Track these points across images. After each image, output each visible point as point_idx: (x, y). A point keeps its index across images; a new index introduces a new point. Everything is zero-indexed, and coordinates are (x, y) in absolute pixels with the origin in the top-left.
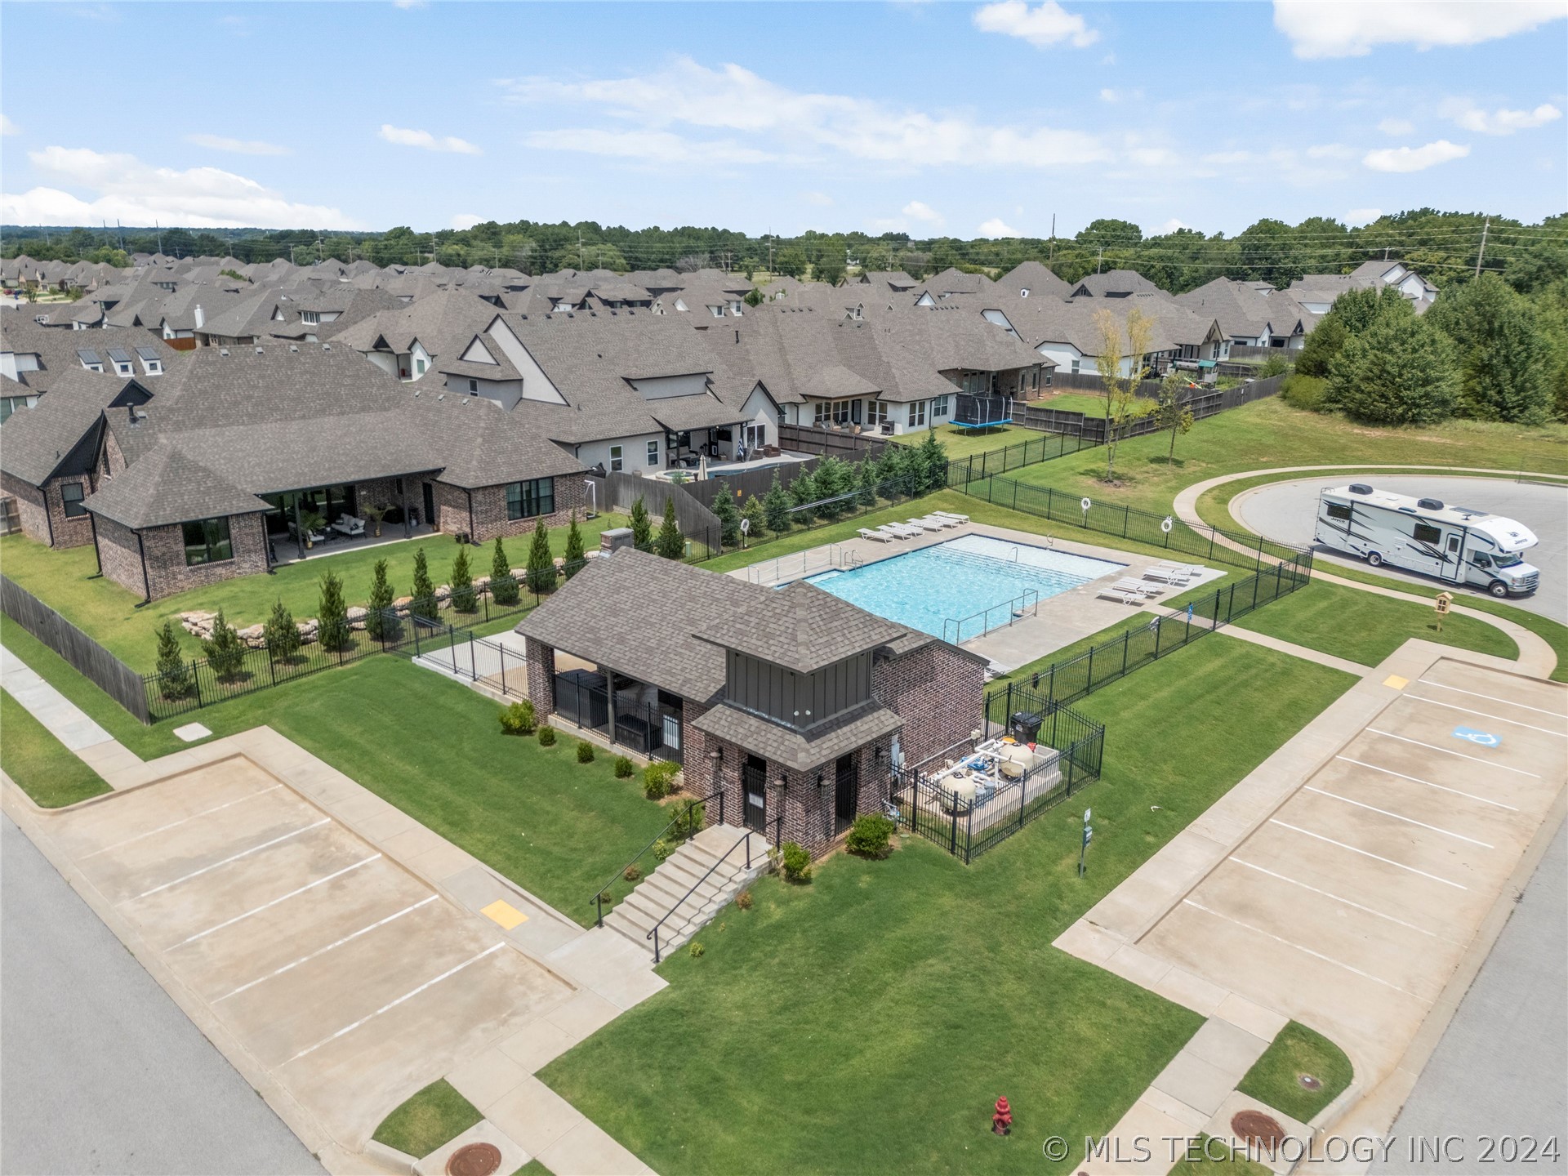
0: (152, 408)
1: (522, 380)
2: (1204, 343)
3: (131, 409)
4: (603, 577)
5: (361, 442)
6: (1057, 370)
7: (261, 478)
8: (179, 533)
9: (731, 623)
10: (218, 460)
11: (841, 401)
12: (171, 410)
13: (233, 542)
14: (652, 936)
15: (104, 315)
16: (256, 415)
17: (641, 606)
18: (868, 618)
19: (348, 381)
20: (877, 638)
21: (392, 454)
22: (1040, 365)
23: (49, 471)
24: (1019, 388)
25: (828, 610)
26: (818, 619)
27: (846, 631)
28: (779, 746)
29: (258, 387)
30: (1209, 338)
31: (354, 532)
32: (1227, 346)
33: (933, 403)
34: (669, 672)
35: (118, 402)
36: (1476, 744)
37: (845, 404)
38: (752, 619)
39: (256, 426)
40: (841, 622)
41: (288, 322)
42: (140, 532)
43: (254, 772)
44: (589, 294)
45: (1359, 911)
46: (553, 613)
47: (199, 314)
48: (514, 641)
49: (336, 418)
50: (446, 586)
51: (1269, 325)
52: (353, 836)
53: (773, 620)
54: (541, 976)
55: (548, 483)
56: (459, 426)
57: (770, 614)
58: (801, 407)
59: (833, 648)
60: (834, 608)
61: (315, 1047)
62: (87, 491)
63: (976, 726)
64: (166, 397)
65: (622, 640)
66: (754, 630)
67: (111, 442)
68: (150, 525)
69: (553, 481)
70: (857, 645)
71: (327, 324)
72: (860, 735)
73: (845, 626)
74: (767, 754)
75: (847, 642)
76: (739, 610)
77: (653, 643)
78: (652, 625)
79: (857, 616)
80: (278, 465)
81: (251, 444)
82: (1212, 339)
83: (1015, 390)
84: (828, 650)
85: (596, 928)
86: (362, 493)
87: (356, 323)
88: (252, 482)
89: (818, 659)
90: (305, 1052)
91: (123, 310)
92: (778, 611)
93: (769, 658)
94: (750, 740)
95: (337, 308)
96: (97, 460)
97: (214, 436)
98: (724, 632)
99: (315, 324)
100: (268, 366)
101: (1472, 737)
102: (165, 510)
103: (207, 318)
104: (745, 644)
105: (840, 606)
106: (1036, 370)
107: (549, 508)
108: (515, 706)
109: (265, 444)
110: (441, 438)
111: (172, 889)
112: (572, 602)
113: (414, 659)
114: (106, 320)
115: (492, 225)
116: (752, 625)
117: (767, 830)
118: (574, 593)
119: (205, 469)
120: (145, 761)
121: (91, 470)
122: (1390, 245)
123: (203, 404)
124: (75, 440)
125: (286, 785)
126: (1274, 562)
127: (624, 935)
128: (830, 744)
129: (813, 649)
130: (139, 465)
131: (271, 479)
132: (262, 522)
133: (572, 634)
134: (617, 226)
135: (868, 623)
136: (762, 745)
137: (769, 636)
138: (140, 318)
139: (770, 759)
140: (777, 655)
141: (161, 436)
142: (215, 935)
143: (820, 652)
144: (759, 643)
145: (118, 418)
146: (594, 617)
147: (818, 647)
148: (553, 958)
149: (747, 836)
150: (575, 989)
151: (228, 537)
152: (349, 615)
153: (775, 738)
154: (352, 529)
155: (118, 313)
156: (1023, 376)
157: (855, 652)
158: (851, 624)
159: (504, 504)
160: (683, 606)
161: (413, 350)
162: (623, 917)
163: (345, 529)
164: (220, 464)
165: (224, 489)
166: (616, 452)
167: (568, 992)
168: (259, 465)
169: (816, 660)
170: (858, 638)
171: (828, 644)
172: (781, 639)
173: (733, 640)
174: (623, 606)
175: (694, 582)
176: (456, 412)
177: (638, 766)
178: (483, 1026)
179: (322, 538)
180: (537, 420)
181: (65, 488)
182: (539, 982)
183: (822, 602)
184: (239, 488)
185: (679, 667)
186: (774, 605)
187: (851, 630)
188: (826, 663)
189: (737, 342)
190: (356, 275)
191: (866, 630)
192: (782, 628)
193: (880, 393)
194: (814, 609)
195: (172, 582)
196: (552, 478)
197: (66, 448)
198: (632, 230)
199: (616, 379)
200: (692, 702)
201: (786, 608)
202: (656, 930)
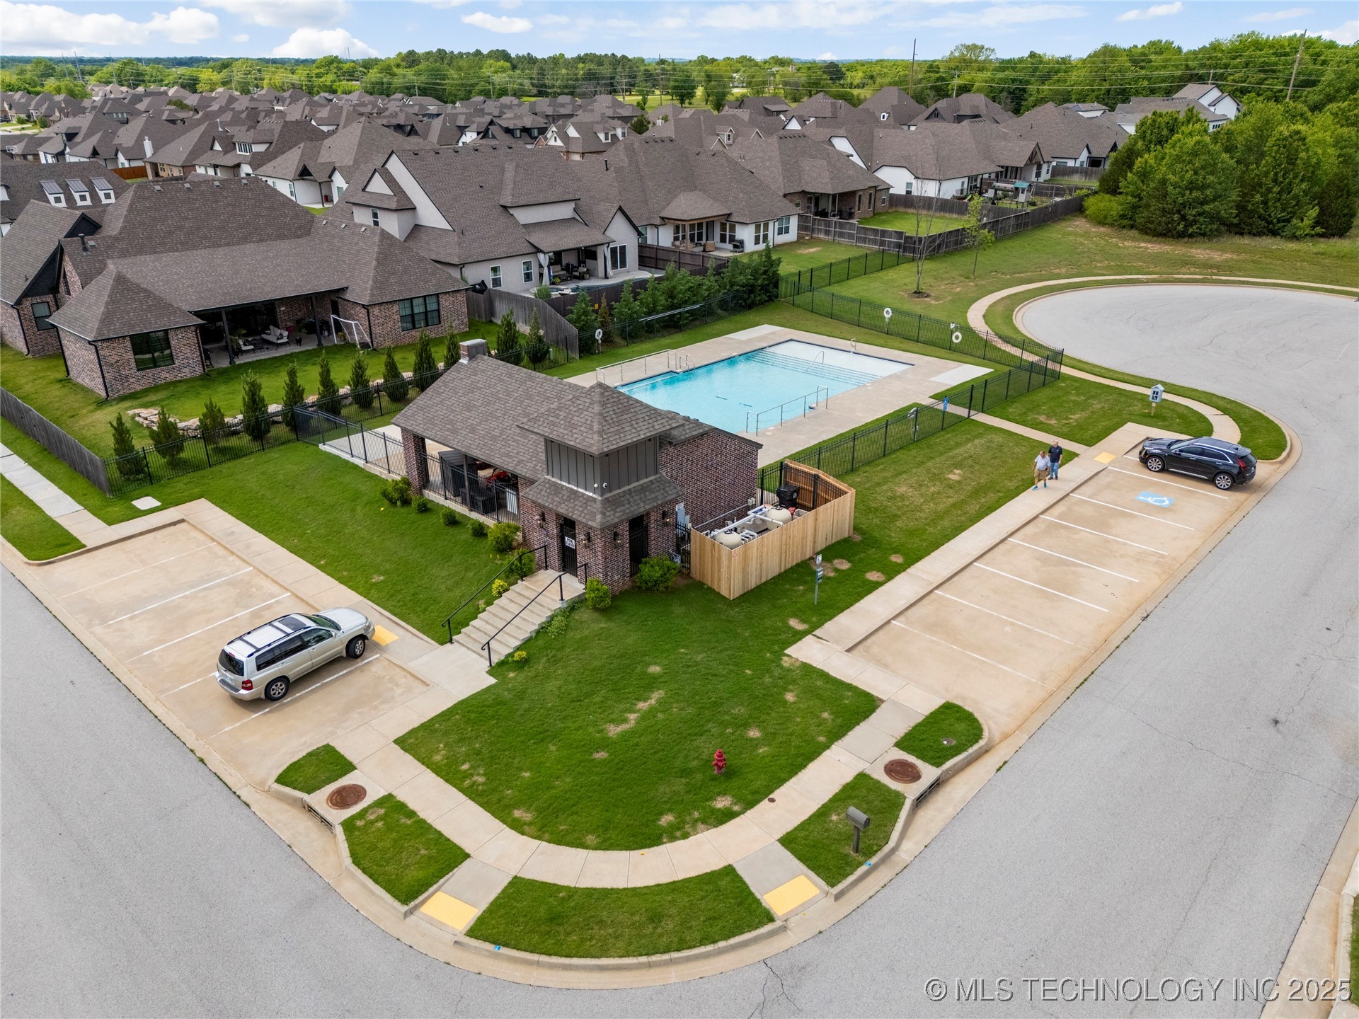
0: (99, 238)
1: (415, 208)
2: (1026, 165)
3: (82, 238)
4: (461, 379)
5: (278, 265)
6: (892, 191)
7: (193, 297)
8: (128, 343)
9: (546, 417)
10: (157, 282)
11: (696, 222)
12: (116, 239)
13: (174, 351)
14: (486, 647)
15: (65, 146)
16: (187, 243)
17: (489, 403)
18: (653, 412)
19: (265, 212)
20: (659, 427)
21: (303, 275)
22: (875, 187)
23: (20, 292)
24: (857, 208)
25: (620, 406)
26: (611, 413)
27: (633, 422)
28: (583, 510)
29: (188, 219)
30: (1031, 159)
31: (279, 342)
32: (1049, 166)
33: (777, 223)
34: (508, 455)
35: (71, 234)
36: (1153, 505)
37: (700, 225)
38: (561, 413)
39: (188, 252)
40: (630, 415)
41: (226, 152)
42: (96, 344)
43: (194, 533)
44: (492, 123)
45: (1021, 627)
46: (422, 409)
47: (148, 145)
48: (394, 432)
49: (256, 244)
50: (348, 387)
51: (1087, 147)
52: (270, 581)
53: (577, 414)
54: (405, 677)
55: (434, 299)
56: (359, 251)
57: (575, 409)
58: (660, 228)
59: (622, 435)
60: (626, 404)
61: (238, 724)
62: (54, 308)
63: (753, 495)
64: (113, 226)
65: (473, 430)
66: (562, 422)
67: (68, 267)
68: (103, 338)
69: (438, 297)
70: (641, 433)
71: (258, 153)
72: (648, 502)
73: (633, 418)
74: (574, 517)
75: (634, 431)
76: (552, 406)
77: (496, 432)
78: (497, 418)
79: (644, 411)
80: (207, 286)
81: (184, 267)
82: (1035, 160)
83: (853, 211)
84: (617, 437)
85: (449, 644)
86: (283, 309)
87: (283, 153)
88: (186, 301)
89: (609, 444)
90: (230, 728)
91: (82, 141)
92: (581, 407)
93: (572, 443)
94: (563, 506)
95: (267, 139)
96: (58, 283)
97: (153, 262)
98: (540, 423)
99: (248, 154)
100: (196, 199)
101: (1150, 500)
102: (115, 325)
103: (156, 149)
104: (555, 433)
105: (631, 402)
106: (872, 191)
107: (436, 321)
108: (396, 483)
109: (196, 267)
110: (344, 262)
111: (131, 618)
112: (437, 400)
113: (321, 446)
114: (68, 150)
115: (411, 53)
116: (561, 417)
117: (579, 573)
118: (439, 393)
119: (145, 290)
120: (110, 525)
121: (54, 290)
122: (1215, 68)
123: (143, 234)
124: (39, 266)
125: (219, 543)
126: (1033, 358)
127: (468, 648)
128: (623, 508)
129: (605, 436)
130: (93, 286)
131: (202, 298)
132: (196, 334)
133: (435, 425)
134: (525, 54)
135: (652, 416)
136: (571, 510)
137: (573, 426)
138: (97, 149)
139: (578, 521)
140: (578, 441)
141: (109, 262)
142: (163, 650)
143: (611, 439)
144: (566, 432)
145: (72, 246)
146: (453, 411)
147: (609, 435)
148: (413, 666)
149: (560, 576)
150: (428, 685)
151: (169, 347)
152: (269, 411)
153: (580, 504)
154: (278, 339)
155: (79, 143)
156: (860, 196)
157: (639, 438)
158: (638, 417)
159: (397, 317)
160: (521, 402)
161: (333, 178)
162: (469, 636)
163: (272, 338)
164: (159, 286)
165: (162, 306)
166: (495, 270)
167: (423, 688)
168: (192, 286)
169: (607, 445)
170: (643, 428)
171: (618, 433)
172: (582, 429)
173: (546, 429)
174: (475, 403)
175: (531, 383)
176: (356, 239)
177: (488, 527)
178: (359, 710)
179: (252, 347)
180: (428, 243)
181: (35, 306)
182: (403, 681)
183: (616, 400)
184: (176, 306)
185: (515, 451)
186: (579, 402)
187: (638, 421)
188: (615, 446)
189: (607, 169)
190: (290, 104)
191: (651, 421)
192: (583, 420)
193: (729, 215)
194: (609, 406)
195: (126, 384)
196: (437, 295)
197: (32, 272)
198: (539, 57)
199: (495, 207)
200: (524, 478)
201: (587, 404)
202: (488, 643)
